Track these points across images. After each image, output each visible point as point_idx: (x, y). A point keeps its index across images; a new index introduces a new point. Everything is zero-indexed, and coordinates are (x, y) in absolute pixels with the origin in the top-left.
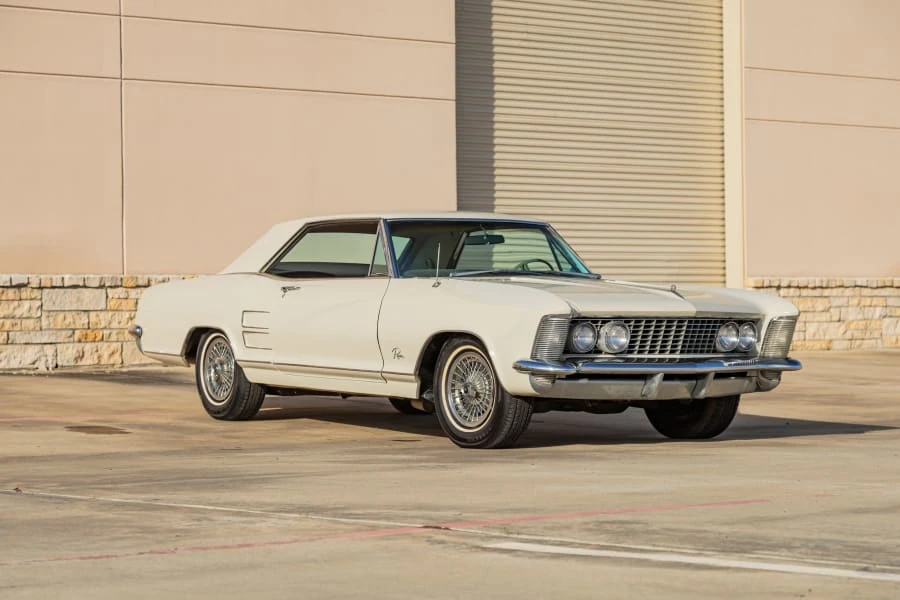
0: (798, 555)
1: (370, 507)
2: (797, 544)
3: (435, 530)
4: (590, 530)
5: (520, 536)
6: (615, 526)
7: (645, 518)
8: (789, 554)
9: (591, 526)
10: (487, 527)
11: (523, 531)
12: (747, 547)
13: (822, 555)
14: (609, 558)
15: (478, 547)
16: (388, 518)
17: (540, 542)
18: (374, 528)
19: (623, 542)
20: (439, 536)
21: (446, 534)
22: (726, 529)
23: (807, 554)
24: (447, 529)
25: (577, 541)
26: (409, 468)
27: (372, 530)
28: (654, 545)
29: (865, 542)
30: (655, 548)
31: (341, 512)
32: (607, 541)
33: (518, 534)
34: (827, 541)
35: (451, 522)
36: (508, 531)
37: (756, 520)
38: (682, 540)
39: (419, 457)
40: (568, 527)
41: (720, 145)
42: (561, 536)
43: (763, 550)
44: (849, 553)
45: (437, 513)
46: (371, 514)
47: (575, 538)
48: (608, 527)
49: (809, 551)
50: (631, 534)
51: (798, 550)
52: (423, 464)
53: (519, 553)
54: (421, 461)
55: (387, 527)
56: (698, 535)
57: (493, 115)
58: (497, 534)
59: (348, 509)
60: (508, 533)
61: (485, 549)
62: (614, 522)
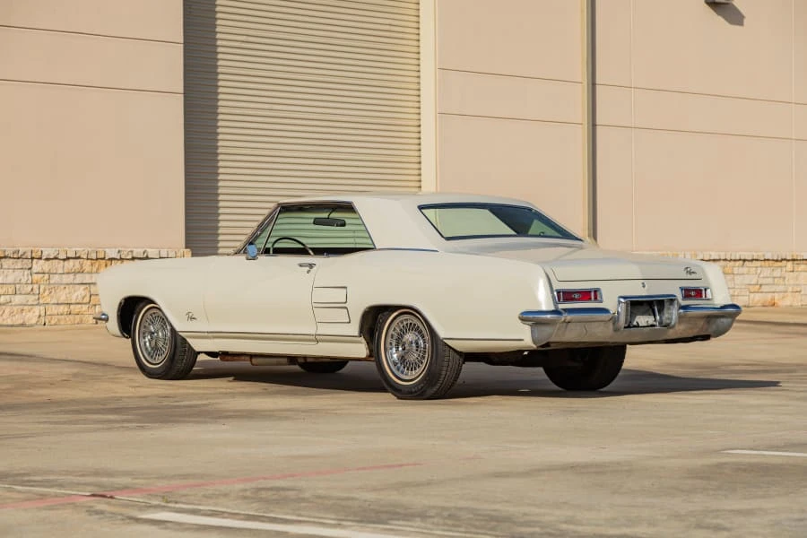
0: (429, 526)
1: (52, 472)
2: (432, 513)
3: (101, 498)
4: (245, 498)
5: (177, 506)
6: (270, 493)
7: (302, 484)
8: (423, 525)
9: (248, 494)
10: (151, 495)
11: (183, 499)
12: (384, 517)
13: (454, 526)
14: (250, 530)
15: (131, 518)
16: (61, 486)
17: (194, 512)
18: (43, 496)
19: (272, 511)
20: (101, 505)
21: (109, 504)
22: (371, 496)
23: (438, 524)
24: (111, 497)
25: (229, 511)
26: (109, 429)
27: (42, 499)
28: (299, 515)
29: (495, 510)
30: (300, 518)
31: (19, 478)
32: (256, 510)
33: (176, 503)
34: (461, 509)
35: (118, 489)
36: (168, 500)
37: (402, 486)
38: (328, 509)
39: (125, 417)
40: (226, 495)
41: (416, 135)
42: (216, 505)
43: (398, 520)
44: (477, 523)
45: (112, 480)
46: (48, 481)
47: (228, 507)
48: (264, 494)
49: (441, 521)
50: (281, 502)
51: (431, 520)
52: (125, 425)
53: (169, 525)
54: (123, 421)
55: (56, 496)
56: (344, 503)
57: (217, 107)
58: (155, 502)
59: (28, 475)
60: (167, 502)
61: (138, 520)
62: (271, 489)
